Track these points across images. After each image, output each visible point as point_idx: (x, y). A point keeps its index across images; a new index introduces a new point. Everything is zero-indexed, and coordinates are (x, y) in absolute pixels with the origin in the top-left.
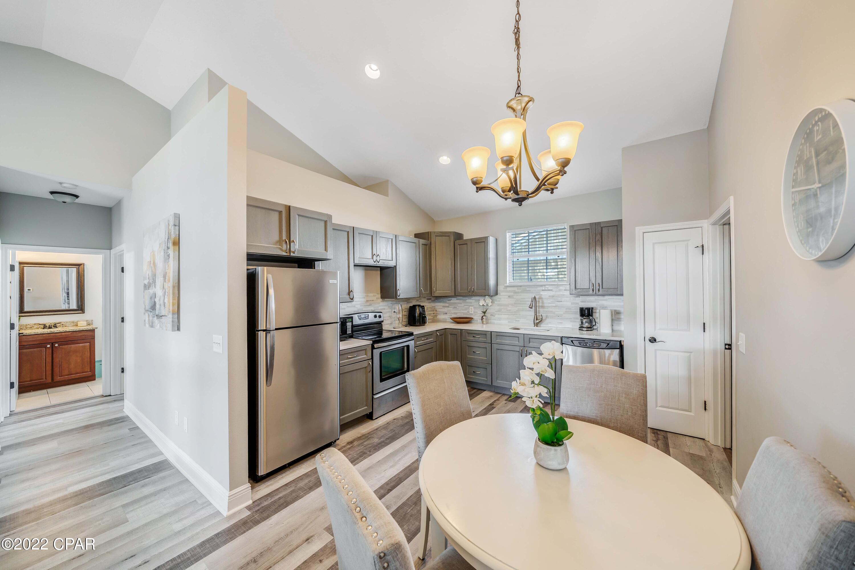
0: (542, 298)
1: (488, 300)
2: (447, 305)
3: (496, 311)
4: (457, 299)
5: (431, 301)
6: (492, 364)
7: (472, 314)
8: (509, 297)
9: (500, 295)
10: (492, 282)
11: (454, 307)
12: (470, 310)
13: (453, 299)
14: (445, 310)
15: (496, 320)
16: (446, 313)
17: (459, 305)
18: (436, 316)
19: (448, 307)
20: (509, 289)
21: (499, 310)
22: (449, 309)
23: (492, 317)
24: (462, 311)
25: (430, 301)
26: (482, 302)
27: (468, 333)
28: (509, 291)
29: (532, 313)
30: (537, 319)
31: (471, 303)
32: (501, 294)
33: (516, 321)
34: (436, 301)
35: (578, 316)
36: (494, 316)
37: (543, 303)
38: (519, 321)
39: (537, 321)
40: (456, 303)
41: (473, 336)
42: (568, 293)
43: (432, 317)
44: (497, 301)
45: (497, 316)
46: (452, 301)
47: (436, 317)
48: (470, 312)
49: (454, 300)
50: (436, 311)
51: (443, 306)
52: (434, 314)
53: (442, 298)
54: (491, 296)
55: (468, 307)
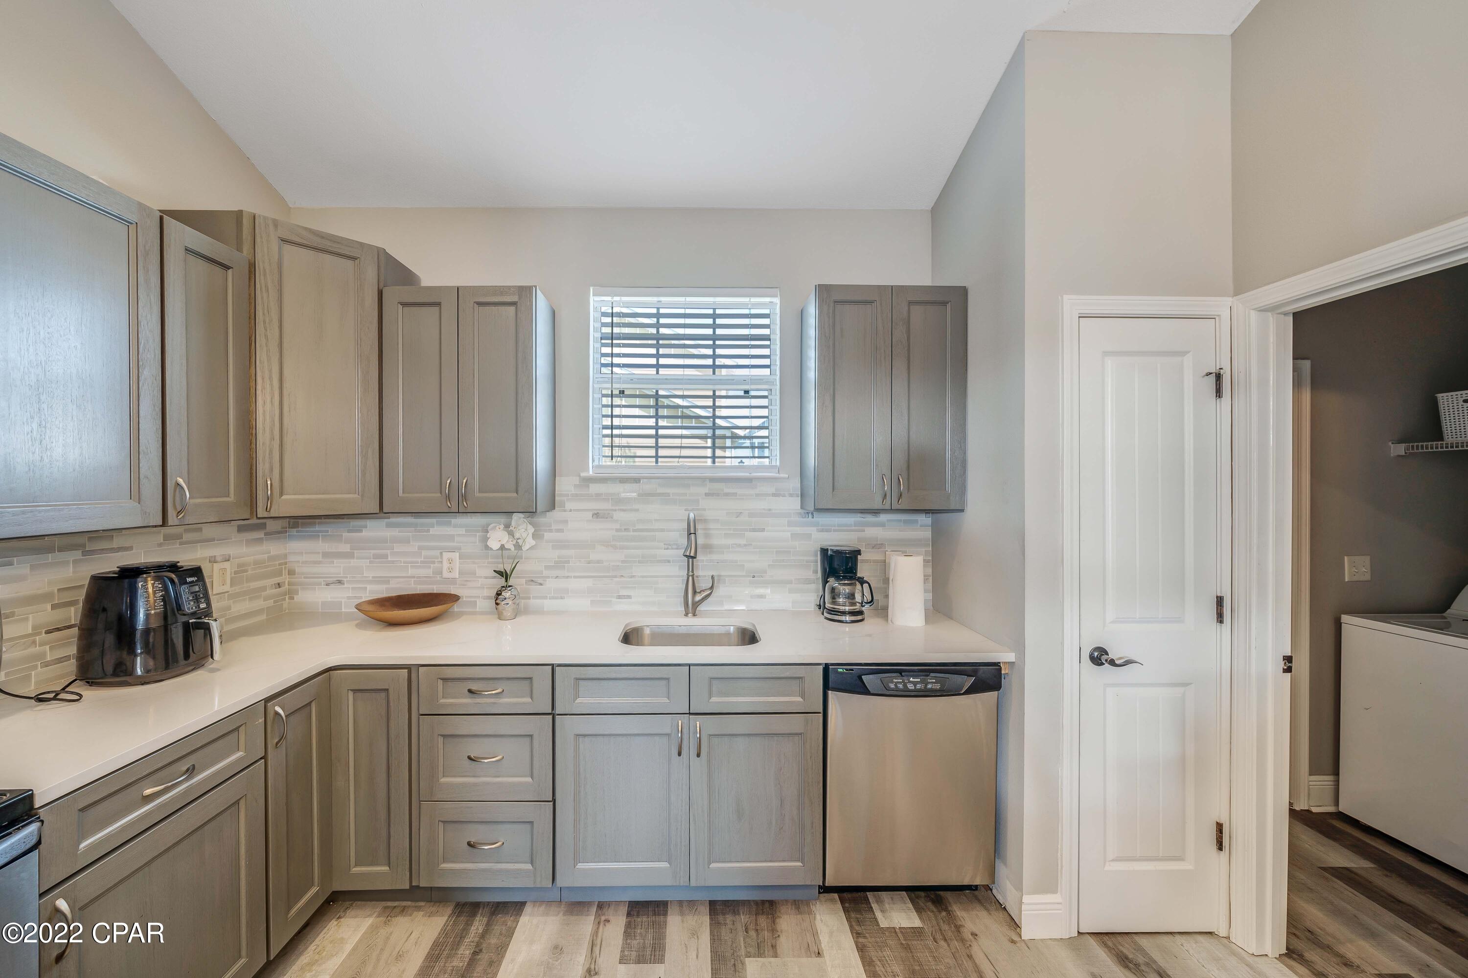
0: (705, 521)
1: (523, 527)
2: (345, 548)
3: (547, 567)
4: (389, 526)
5: (266, 534)
6: (554, 801)
7: (453, 581)
8: (596, 515)
9: (565, 511)
10: (541, 461)
11: (376, 556)
12: (446, 565)
13: (369, 523)
14: (336, 568)
15: (546, 598)
16: (340, 582)
17: (398, 548)
18: (291, 594)
19: (349, 555)
20: (594, 488)
21: (560, 564)
22: (354, 562)
23: (534, 588)
24: (411, 572)
25: (260, 534)
26: (498, 538)
27: (445, 680)
28: (598, 497)
29: (679, 571)
30: (695, 592)
31: (451, 538)
32: (569, 505)
33: (619, 597)
34: (294, 532)
35: (814, 570)
36: (541, 584)
37: (707, 536)
38: (629, 597)
39: (698, 598)
41: (470, 691)
42: (795, 504)
43: (271, 603)
44: (551, 531)
45: (551, 584)
46: (365, 533)
47: (292, 598)
48: (446, 574)
49: (375, 530)
50: (291, 573)
51: (326, 555)
52: (279, 585)
53: (319, 523)
54: (531, 513)
55: (437, 553)
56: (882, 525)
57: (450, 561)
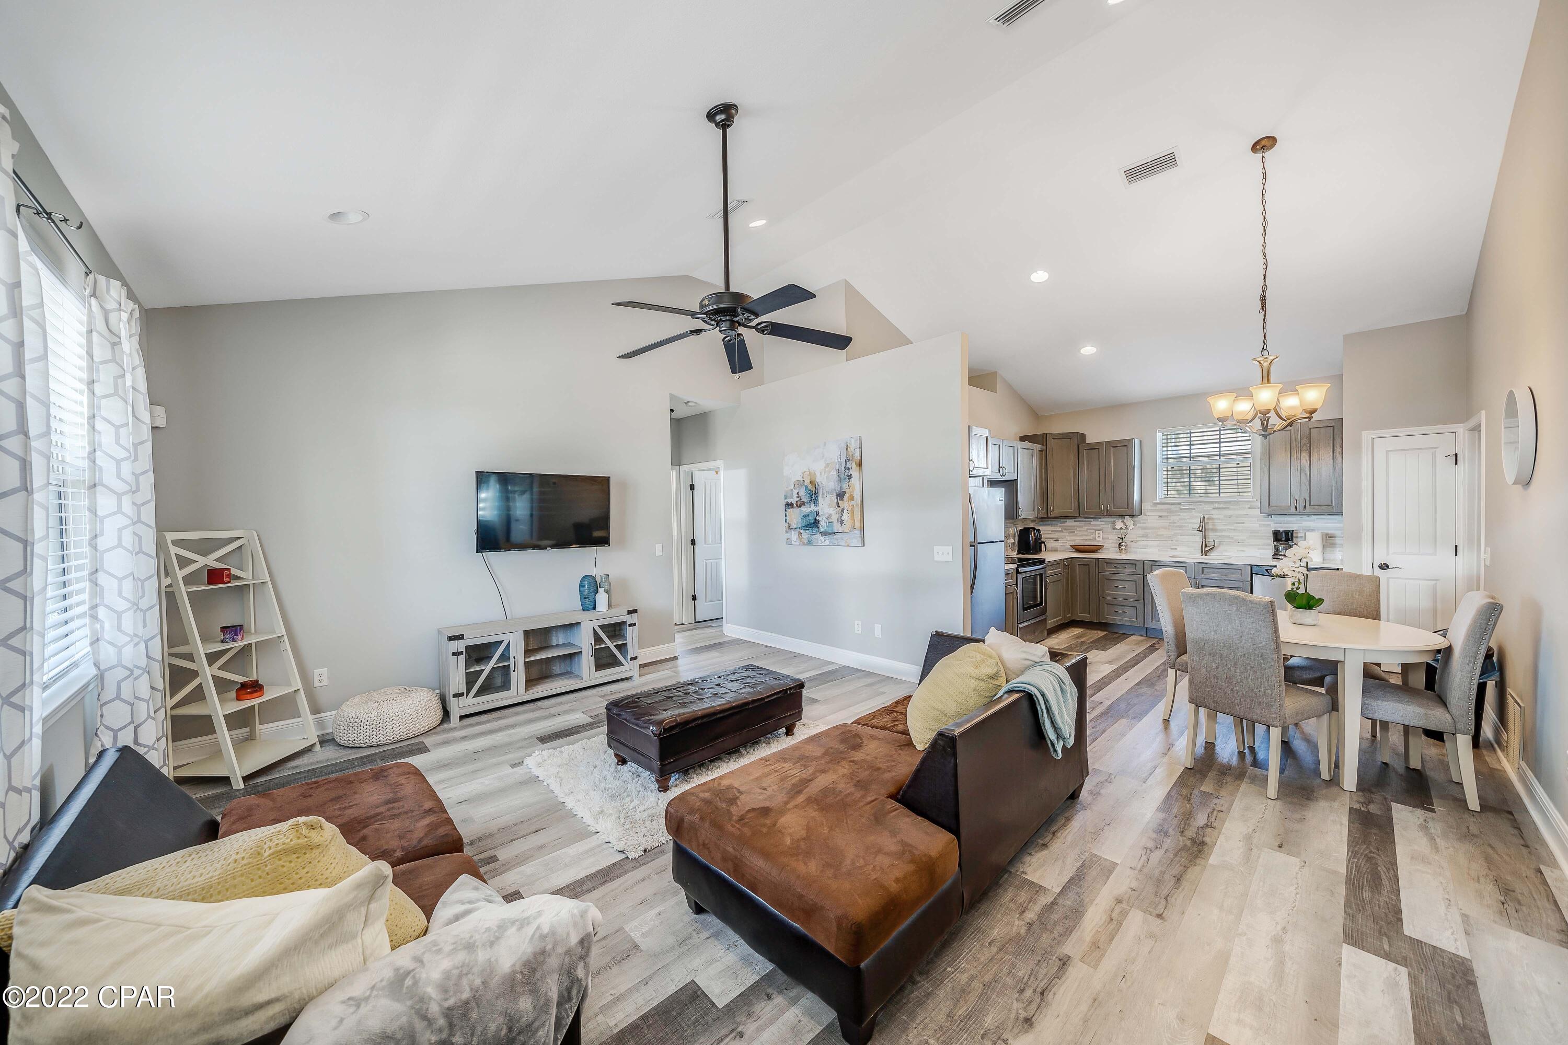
0: (1213, 519)
1: (1129, 521)
3: (1140, 537)
6: (1144, 601)
7: (1098, 541)
8: (1160, 517)
9: (1146, 516)
10: (1137, 498)
11: (1070, 532)
12: (1097, 535)
14: (1056, 535)
15: (1140, 547)
17: (1079, 529)
19: (1061, 531)
20: (1159, 507)
21: (1145, 535)
22: (1062, 534)
23: (1135, 543)
24: (1086, 537)
26: (1119, 524)
27: (1107, 563)
28: (1162, 510)
29: (1198, 539)
30: (1206, 546)
31: (1099, 525)
32: (1148, 514)
33: (1171, 549)
35: (1270, 541)
36: (1138, 542)
37: (1214, 525)
38: (1176, 549)
39: (1207, 549)
40: (1071, 526)
41: (1115, 567)
42: (1258, 511)
44: (1141, 523)
45: (1141, 543)
48: (1097, 538)
49: (1070, 523)
51: (1052, 531)
54: (1132, 516)
55: (1094, 531)
56: (1314, 521)
57: (1099, 534)
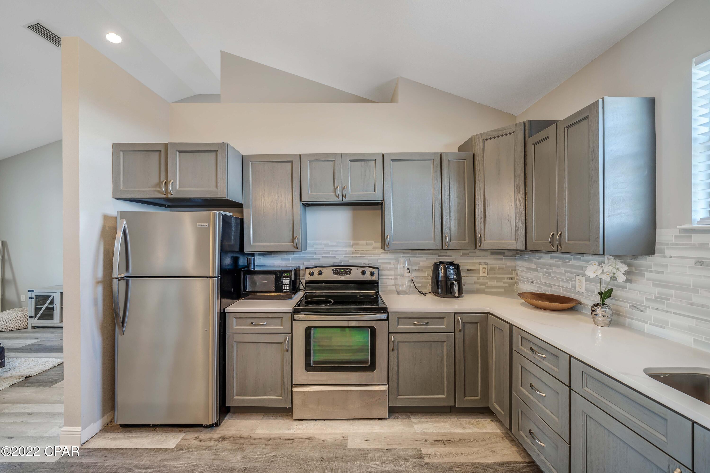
2: (534, 266)
3: (647, 299)
4: (552, 257)
5: (504, 256)
7: (581, 294)
8: (700, 263)
9: (665, 257)
11: (546, 273)
12: (577, 284)
13: (543, 255)
14: (531, 275)
15: (647, 323)
16: (532, 282)
17: (555, 270)
18: (517, 283)
19: (536, 270)
20: (702, 237)
22: (538, 274)
23: (635, 311)
24: (561, 284)
25: (502, 256)
26: (593, 270)
27: (522, 337)
31: (581, 268)
32: (671, 252)
34: (518, 257)
36: (642, 311)
40: (549, 265)
41: (531, 348)
43: (507, 285)
44: (651, 272)
46: (542, 260)
47: (517, 285)
48: (577, 289)
49: (546, 259)
50: (517, 274)
51: (528, 269)
52: (511, 279)
53: (526, 254)
54: (627, 259)
55: (573, 275)
57: (580, 282)
